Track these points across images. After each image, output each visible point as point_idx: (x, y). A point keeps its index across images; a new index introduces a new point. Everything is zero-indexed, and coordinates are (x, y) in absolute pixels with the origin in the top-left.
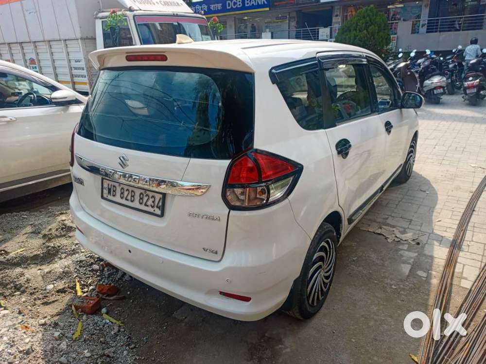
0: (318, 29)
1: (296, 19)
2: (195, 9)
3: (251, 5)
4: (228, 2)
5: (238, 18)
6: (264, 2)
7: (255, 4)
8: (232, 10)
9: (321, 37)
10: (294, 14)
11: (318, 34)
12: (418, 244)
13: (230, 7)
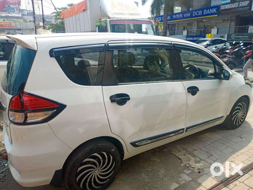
0: (249, 26)
1: (235, 21)
2: (176, 16)
3: (207, 13)
4: (194, 12)
5: (199, 21)
6: (215, 12)
7: (209, 13)
8: (196, 16)
9: (250, 31)
10: (235, 18)
11: (248, 30)
12: (199, 172)
13: (195, 15)
